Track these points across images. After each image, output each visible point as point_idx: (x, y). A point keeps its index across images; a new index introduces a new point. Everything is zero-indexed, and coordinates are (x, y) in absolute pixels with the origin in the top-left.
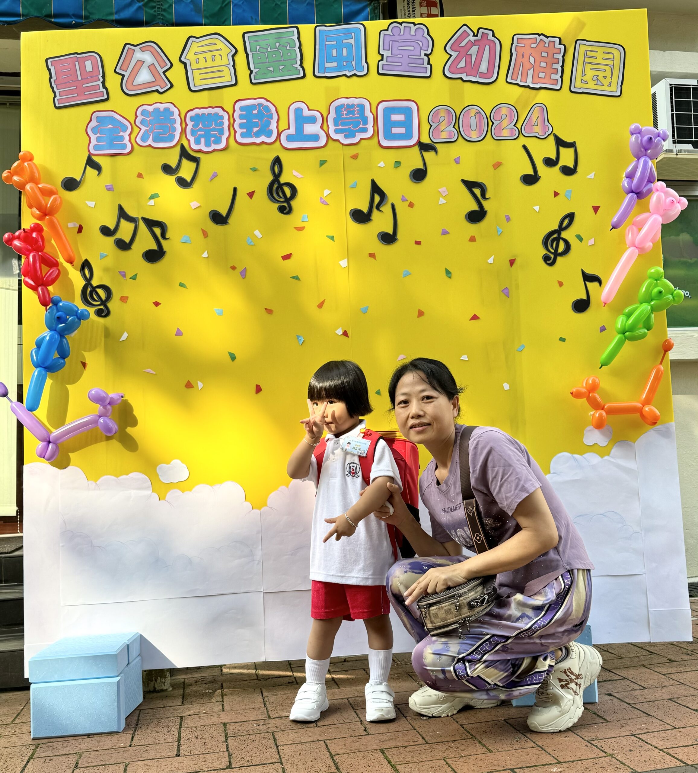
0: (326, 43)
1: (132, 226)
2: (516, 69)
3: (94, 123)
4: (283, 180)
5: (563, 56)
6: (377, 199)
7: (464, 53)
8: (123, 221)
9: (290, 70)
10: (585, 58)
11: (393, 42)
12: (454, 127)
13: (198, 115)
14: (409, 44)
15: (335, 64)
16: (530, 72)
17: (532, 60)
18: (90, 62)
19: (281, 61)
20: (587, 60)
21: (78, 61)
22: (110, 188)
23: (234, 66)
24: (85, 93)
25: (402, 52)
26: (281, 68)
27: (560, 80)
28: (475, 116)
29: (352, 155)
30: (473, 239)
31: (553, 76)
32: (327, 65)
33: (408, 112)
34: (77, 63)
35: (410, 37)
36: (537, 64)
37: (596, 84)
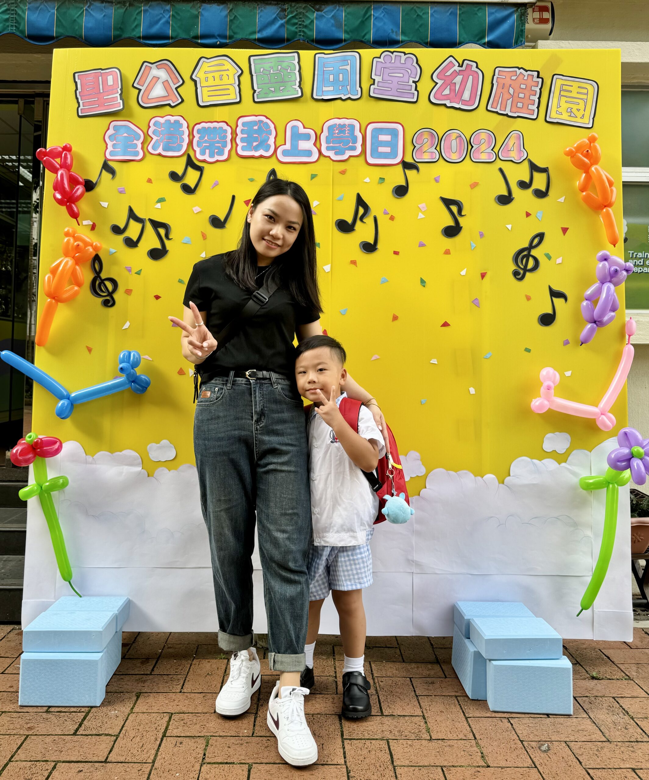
0: (325, 69)
1: (139, 226)
2: (496, 98)
3: (111, 131)
5: (541, 89)
6: (361, 211)
7: (449, 82)
8: (132, 222)
9: (290, 91)
10: (560, 91)
11: (385, 69)
12: (435, 149)
13: (203, 128)
14: (399, 71)
15: (331, 88)
16: (509, 102)
17: (511, 91)
18: (111, 76)
19: (282, 82)
20: (562, 93)
21: (101, 76)
22: (122, 191)
23: (239, 85)
24: (105, 104)
25: (392, 78)
26: (281, 88)
27: (536, 110)
28: (456, 139)
29: (340, 171)
30: (447, 252)
31: (531, 107)
32: (325, 89)
33: (394, 133)
34: (100, 78)
35: (400, 65)
36: (516, 94)
37: (570, 116)
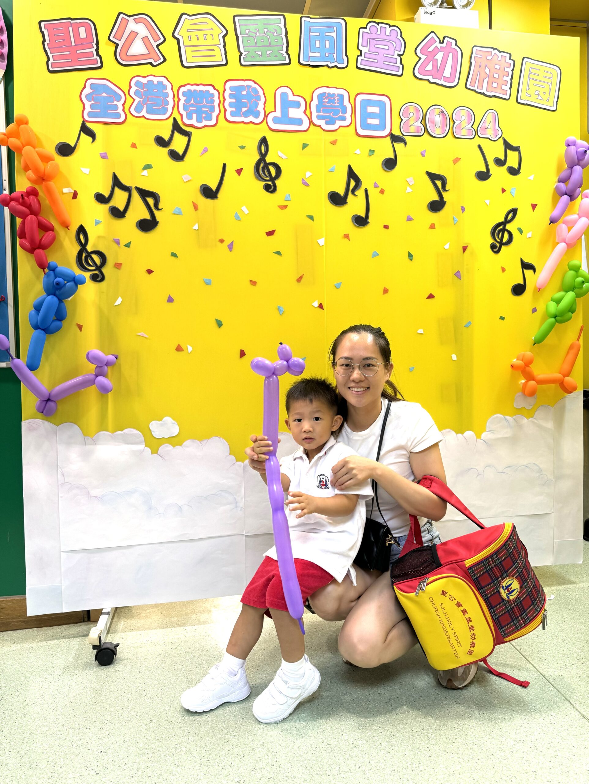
0: (311, 34)
1: (126, 194)
2: (474, 77)
3: (88, 90)
4: (268, 159)
5: (513, 70)
6: (353, 183)
7: (432, 57)
8: (117, 190)
9: (277, 56)
10: (529, 74)
11: (371, 40)
12: (421, 123)
13: (190, 91)
14: (384, 43)
15: (318, 55)
16: (486, 81)
17: (487, 71)
19: (269, 46)
20: (531, 76)
21: (71, 27)
22: (104, 156)
23: (224, 46)
24: (79, 59)
25: (377, 50)
26: (268, 52)
27: (509, 91)
28: (439, 114)
29: (331, 140)
30: (432, 226)
31: (504, 87)
32: (311, 54)
33: (382, 105)
34: (70, 29)
35: (385, 37)
36: (491, 74)
37: (538, 98)
